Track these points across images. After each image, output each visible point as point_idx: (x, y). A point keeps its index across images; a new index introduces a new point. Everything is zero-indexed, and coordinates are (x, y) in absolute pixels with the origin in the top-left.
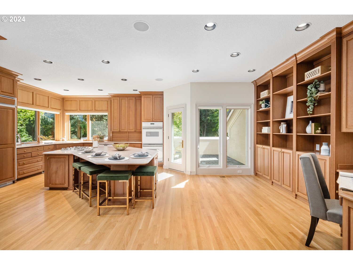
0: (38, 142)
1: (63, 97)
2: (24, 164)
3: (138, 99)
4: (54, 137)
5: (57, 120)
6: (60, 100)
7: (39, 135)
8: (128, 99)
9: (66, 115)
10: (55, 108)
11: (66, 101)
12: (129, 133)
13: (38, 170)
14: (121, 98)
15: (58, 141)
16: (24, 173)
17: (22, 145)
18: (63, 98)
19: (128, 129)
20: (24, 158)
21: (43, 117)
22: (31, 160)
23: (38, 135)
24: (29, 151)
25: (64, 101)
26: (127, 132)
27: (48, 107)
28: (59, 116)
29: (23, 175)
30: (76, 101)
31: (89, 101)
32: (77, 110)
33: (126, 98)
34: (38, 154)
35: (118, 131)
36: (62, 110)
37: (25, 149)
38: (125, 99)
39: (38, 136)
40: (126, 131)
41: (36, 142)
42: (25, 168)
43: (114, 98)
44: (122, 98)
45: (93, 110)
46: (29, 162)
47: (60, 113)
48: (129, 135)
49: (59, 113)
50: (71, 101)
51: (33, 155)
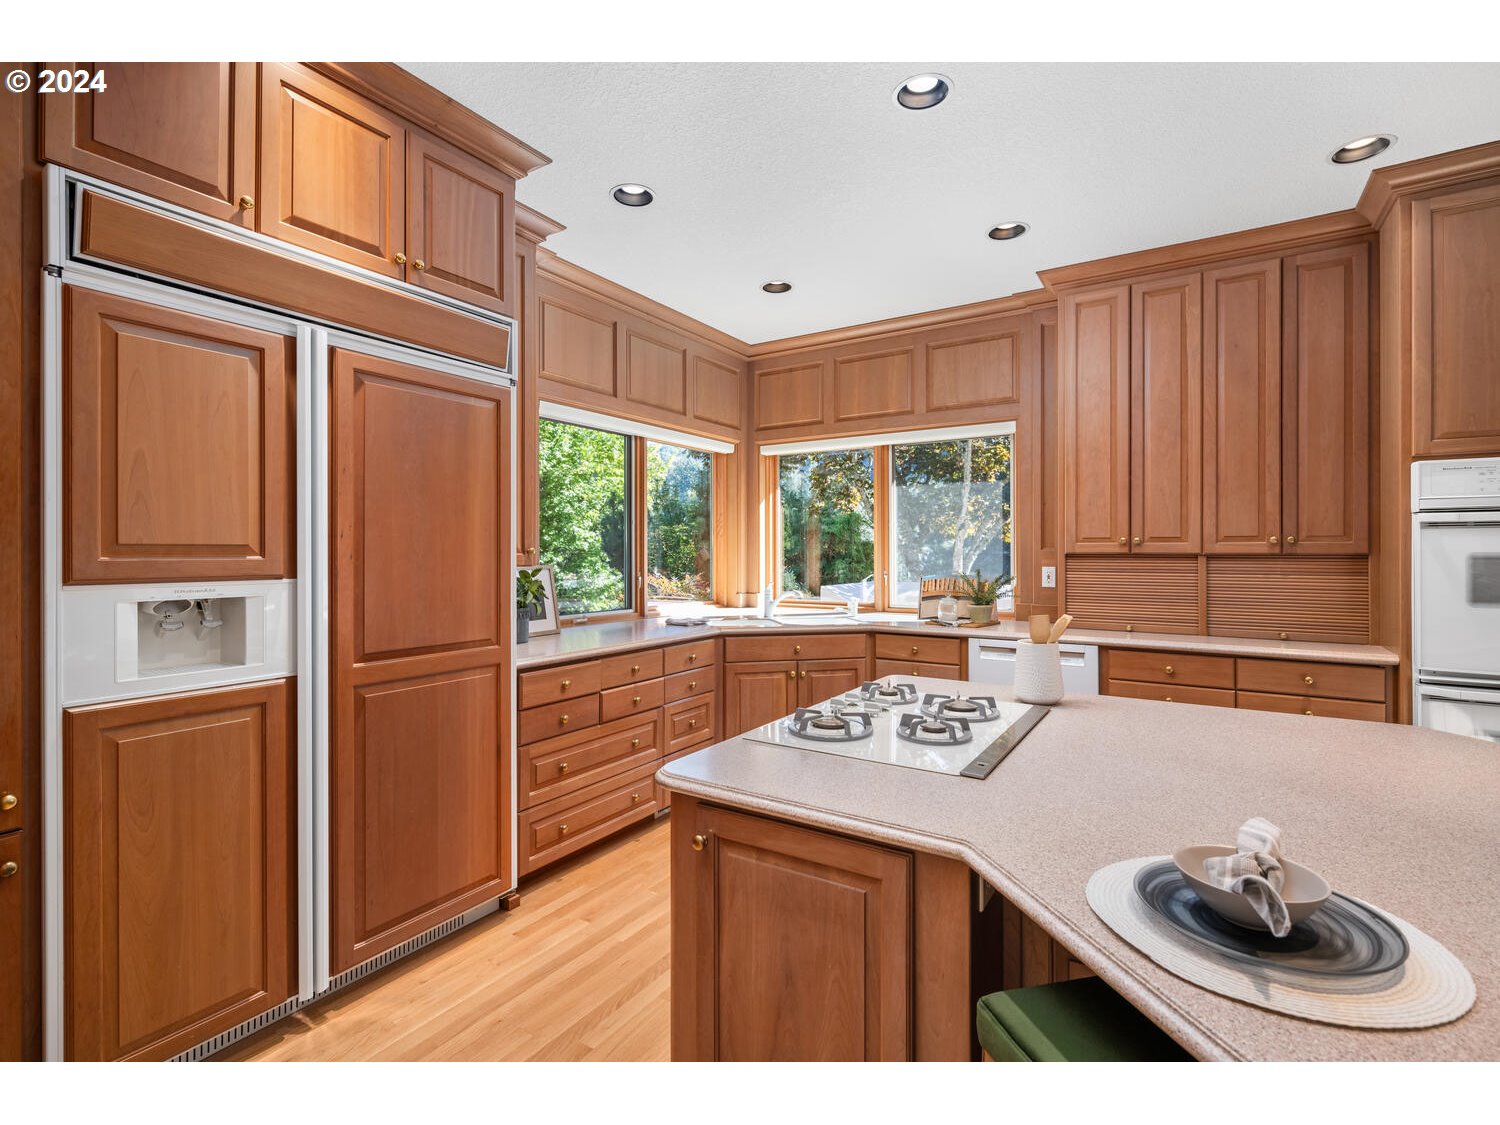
0: (636, 611)
1: (752, 351)
2: (561, 774)
3: (1309, 267)
4: (706, 582)
5: (722, 484)
6: (738, 371)
7: (642, 575)
8: (1210, 288)
9: (766, 457)
10: (714, 418)
11: (761, 375)
12: (1214, 565)
13: (634, 804)
14: (1138, 291)
15: (728, 606)
16: (561, 837)
17: (563, 630)
18: (749, 363)
19: (1209, 529)
20: (562, 729)
21: (661, 483)
22: (596, 745)
23: (639, 574)
24: (590, 679)
25: (756, 378)
26: (1195, 557)
27: (684, 414)
28: (733, 467)
29: (556, 847)
30: (817, 366)
31: (892, 354)
32: (821, 422)
33: (1193, 280)
34: (635, 702)
35: (1118, 550)
36: (744, 428)
37: (565, 674)
38: (1182, 287)
39: (637, 579)
40: (1190, 546)
41: (631, 611)
42: (566, 801)
43: (1080, 298)
44: (1145, 287)
45: (917, 412)
46: (587, 754)
47: (736, 446)
48: (1216, 579)
49: (727, 448)
50: (791, 370)
51: (609, 710)
